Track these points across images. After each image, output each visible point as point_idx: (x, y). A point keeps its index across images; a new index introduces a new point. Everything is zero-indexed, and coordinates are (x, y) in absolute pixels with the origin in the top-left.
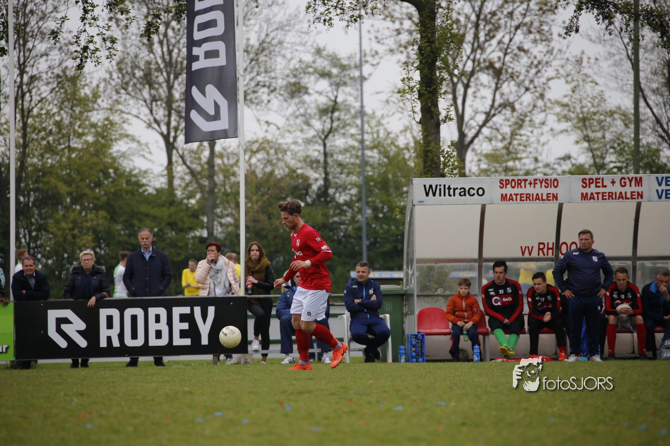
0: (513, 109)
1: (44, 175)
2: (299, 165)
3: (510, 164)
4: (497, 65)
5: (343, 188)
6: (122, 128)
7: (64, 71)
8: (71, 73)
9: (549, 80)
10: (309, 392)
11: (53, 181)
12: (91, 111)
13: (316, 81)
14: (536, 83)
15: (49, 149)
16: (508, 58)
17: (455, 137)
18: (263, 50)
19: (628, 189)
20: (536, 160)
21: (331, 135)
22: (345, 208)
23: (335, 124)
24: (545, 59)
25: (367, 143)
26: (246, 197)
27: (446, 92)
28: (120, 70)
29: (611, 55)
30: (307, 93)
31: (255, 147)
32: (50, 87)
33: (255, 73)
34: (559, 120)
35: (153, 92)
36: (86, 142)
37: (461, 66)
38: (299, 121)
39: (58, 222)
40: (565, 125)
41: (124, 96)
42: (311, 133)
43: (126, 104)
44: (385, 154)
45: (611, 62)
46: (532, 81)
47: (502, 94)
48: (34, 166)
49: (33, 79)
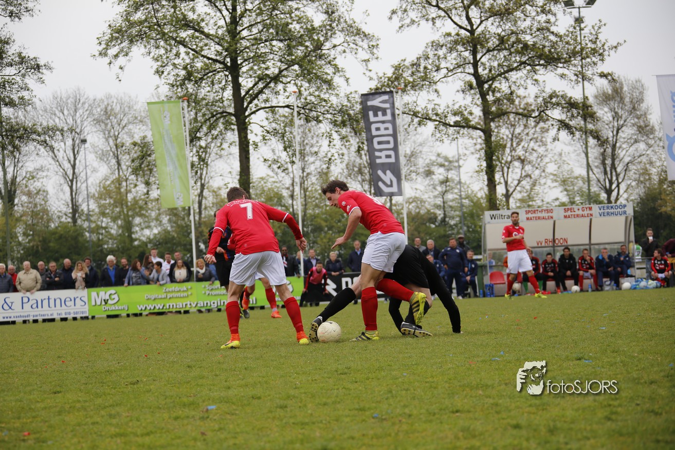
0: (531, 178)
1: (315, 218)
2: (432, 208)
3: (530, 203)
4: (522, 158)
5: (453, 218)
7: (322, 170)
8: (325, 171)
9: (547, 163)
10: (439, 313)
11: (319, 220)
13: (438, 168)
14: (541, 165)
15: (317, 206)
16: (527, 154)
17: (504, 192)
18: (413, 155)
19: (586, 213)
20: (543, 201)
21: (446, 194)
22: (454, 227)
23: (448, 188)
24: (545, 154)
25: (463, 196)
26: (408, 224)
27: (498, 171)
28: (347, 168)
29: (575, 151)
30: (434, 174)
31: (411, 200)
32: (316, 177)
33: (409, 167)
34: (553, 182)
35: (363, 177)
37: (505, 158)
38: (431, 187)
39: (322, 239)
40: (556, 184)
42: (436, 193)
44: (472, 201)
45: (575, 154)
46: (539, 164)
47: (525, 171)
48: (310, 214)
49: (308, 174)
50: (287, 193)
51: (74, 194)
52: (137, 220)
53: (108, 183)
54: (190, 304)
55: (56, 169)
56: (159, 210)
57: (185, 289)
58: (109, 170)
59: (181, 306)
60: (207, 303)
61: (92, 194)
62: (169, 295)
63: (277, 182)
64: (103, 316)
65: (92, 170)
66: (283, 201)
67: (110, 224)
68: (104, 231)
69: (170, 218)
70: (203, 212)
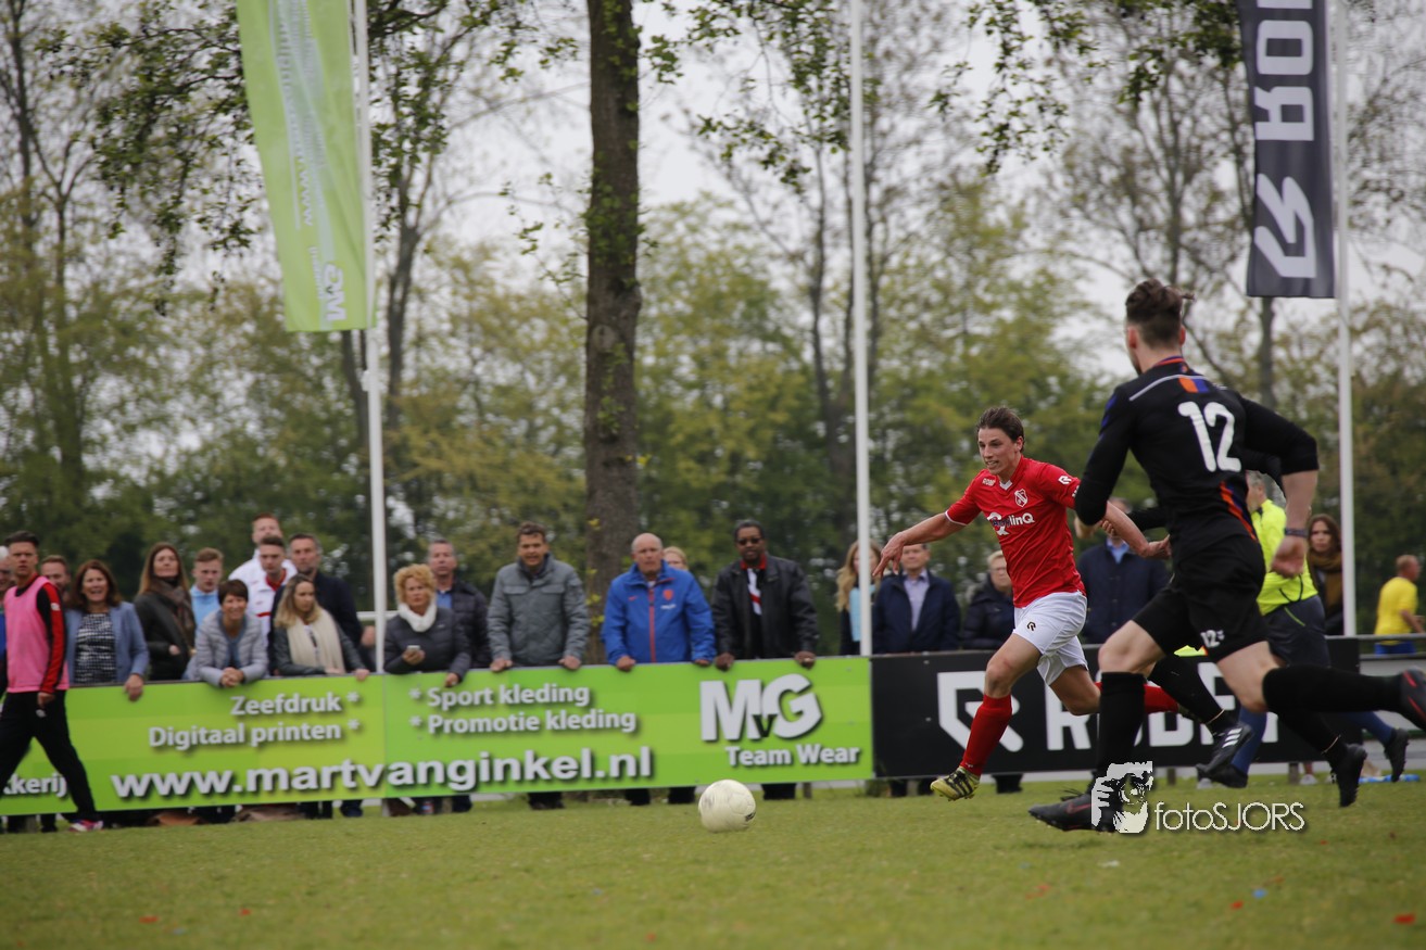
1: (915, 393)
6: (1074, 291)
7: (953, 175)
8: (966, 179)
11: (932, 403)
12: (1008, 256)
15: (924, 337)
18: (1376, 113)
28: (1069, 168)
32: (926, 208)
33: (1360, 162)
35: (1139, 211)
36: (1001, 321)
41: (1077, 221)
43: (1081, 238)
48: (894, 374)
49: (891, 193)
50: (792, 278)
52: (108, 389)
54: (354, 774)
56: (207, 343)
57: (333, 705)
59: (312, 784)
60: (430, 771)
62: (261, 731)
63: (746, 228)
66: (772, 314)
69: (258, 382)
70: (409, 358)
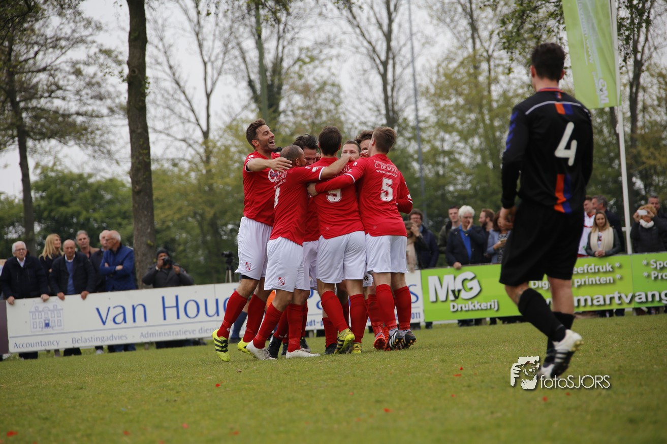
51: (389, 88)
53: (454, 65)
54: (620, 298)
55: (356, 42)
57: (609, 268)
58: (455, 41)
60: (653, 296)
61: (423, 89)
62: (578, 280)
64: (450, 322)
65: (423, 41)
67: (458, 144)
68: (446, 159)
